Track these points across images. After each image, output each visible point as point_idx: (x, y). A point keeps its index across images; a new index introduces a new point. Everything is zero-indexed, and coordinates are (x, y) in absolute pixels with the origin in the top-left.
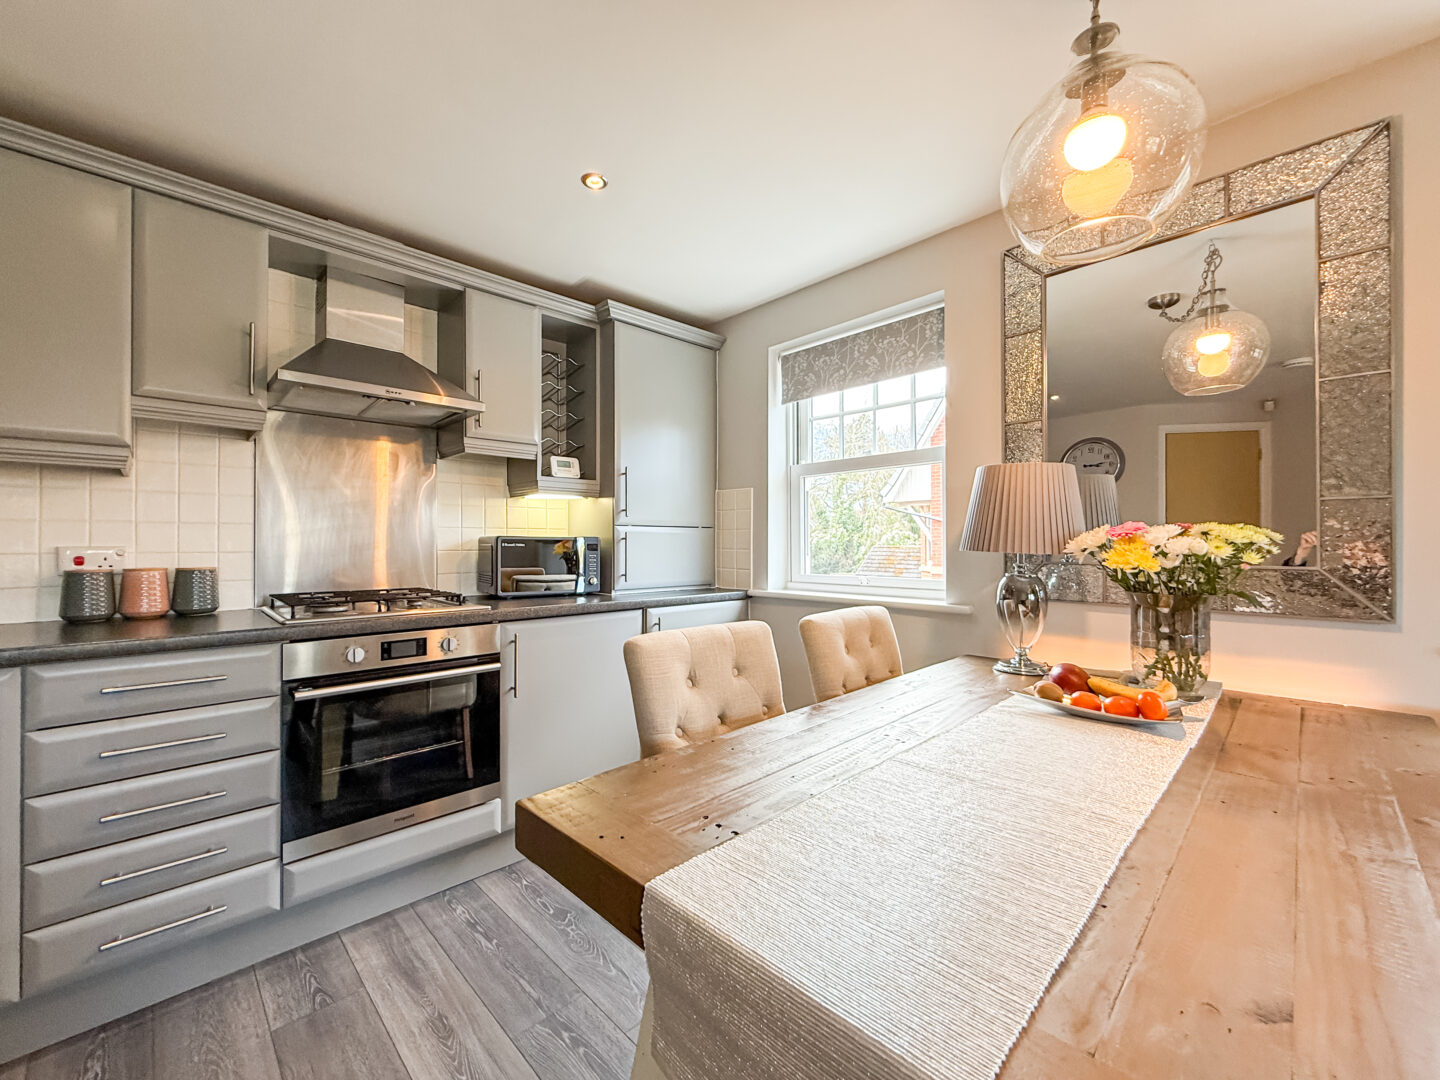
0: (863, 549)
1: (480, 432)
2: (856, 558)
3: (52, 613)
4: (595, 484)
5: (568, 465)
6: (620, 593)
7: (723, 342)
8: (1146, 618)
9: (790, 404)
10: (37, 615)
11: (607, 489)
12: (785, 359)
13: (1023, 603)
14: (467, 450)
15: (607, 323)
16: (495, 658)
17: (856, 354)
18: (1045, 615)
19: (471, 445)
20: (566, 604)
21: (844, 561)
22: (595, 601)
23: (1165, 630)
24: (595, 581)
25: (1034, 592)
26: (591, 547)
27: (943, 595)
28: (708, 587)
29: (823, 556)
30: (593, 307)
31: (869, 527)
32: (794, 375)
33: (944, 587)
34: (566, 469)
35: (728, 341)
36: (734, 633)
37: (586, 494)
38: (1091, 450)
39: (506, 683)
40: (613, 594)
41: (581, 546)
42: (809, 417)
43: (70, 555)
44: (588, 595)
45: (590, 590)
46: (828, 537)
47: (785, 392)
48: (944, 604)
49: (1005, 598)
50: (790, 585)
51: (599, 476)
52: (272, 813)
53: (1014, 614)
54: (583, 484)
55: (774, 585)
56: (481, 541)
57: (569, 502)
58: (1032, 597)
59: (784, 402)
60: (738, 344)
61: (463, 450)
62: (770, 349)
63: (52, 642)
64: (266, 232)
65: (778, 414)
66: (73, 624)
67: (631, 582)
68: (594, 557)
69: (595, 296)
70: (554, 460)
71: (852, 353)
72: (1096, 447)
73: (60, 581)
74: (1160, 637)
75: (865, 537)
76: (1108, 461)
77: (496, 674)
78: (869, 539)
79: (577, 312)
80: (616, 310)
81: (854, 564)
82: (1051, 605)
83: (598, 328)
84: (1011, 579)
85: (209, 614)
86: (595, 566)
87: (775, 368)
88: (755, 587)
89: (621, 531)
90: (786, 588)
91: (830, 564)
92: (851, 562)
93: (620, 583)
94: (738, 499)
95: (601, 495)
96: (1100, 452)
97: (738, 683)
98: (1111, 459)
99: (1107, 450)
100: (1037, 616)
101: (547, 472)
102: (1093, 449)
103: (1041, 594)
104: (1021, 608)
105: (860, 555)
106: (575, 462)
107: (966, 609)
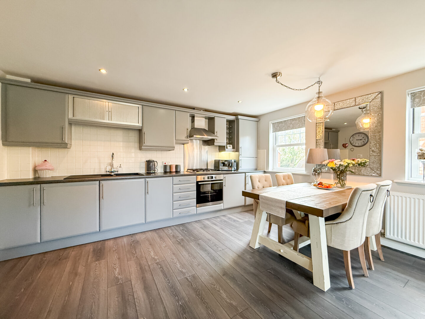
0: (297, 161)
1: (217, 142)
2: (295, 163)
3: (163, 171)
4: (235, 150)
5: (230, 146)
6: (240, 170)
7: (260, 120)
8: (335, 175)
9: (274, 133)
10: (161, 171)
11: (237, 150)
12: (273, 124)
13: (317, 173)
14: (215, 145)
15: (237, 119)
16: (222, 180)
17: (288, 124)
18: (321, 175)
19: (215, 144)
20: (230, 172)
21: (291, 164)
22: (235, 172)
23: (338, 177)
24: (235, 168)
25: (319, 171)
26: (235, 162)
27: (305, 171)
28: (256, 170)
29: (284, 163)
30: (235, 117)
31: (299, 154)
32: (275, 127)
33: (305, 170)
34: (230, 147)
35: (261, 120)
36: (265, 175)
37: (233, 152)
38: (359, 136)
39: (224, 184)
40: (239, 170)
41: (233, 161)
42: (278, 135)
43: (164, 163)
44: (234, 170)
45: (235, 169)
46: (286, 157)
47: (273, 130)
48: (305, 173)
49: (313, 172)
50: (274, 169)
51: (236, 148)
52: (195, 200)
53: (315, 174)
54: (233, 150)
55: (270, 170)
56: (215, 160)
57: (229, 153)
58: (318, 172)
59: (273, 132)
60: (262, 120)
61: (214, 145)
62: (270, 122)
63: (162, 175)
64: (189, 113)
65: (271, 135)
66: (165, 172)
67: (242, 168)
68: (235, 163)
69: (236, 115)
70: (228, 145)
71: (287, 124)
72: (360, 135)
73: (163, 166)
74: (338, 178)
75: (298, 157)
76: (364, 139)
77: (222, 182)
78: (299, 158)
79: (232, 118)
80: (240, 117)
81: (294, 165)
82: (322, 173)
83: (235, 120)
84: (315, 168)
85: (179, 172)
86: (235, 165)
87: (271, 125)
88: (266, 170)
89: (240, 158)
90: (273, 170)
91: (286, 165)
92: (293, 165)
93: (240, 168)
94: (263, 152)
95: (236, 152)
96: (361, 136)
97: (265, 183)
98: (365, 138)
99: (363, 136)
100: (319, 175)
101: (227, 148)
102: (359, 135)
103: (320, 171)
104: (316, 173)
105: (296, 163)
106: (231, 145)
107: (308, 174)
